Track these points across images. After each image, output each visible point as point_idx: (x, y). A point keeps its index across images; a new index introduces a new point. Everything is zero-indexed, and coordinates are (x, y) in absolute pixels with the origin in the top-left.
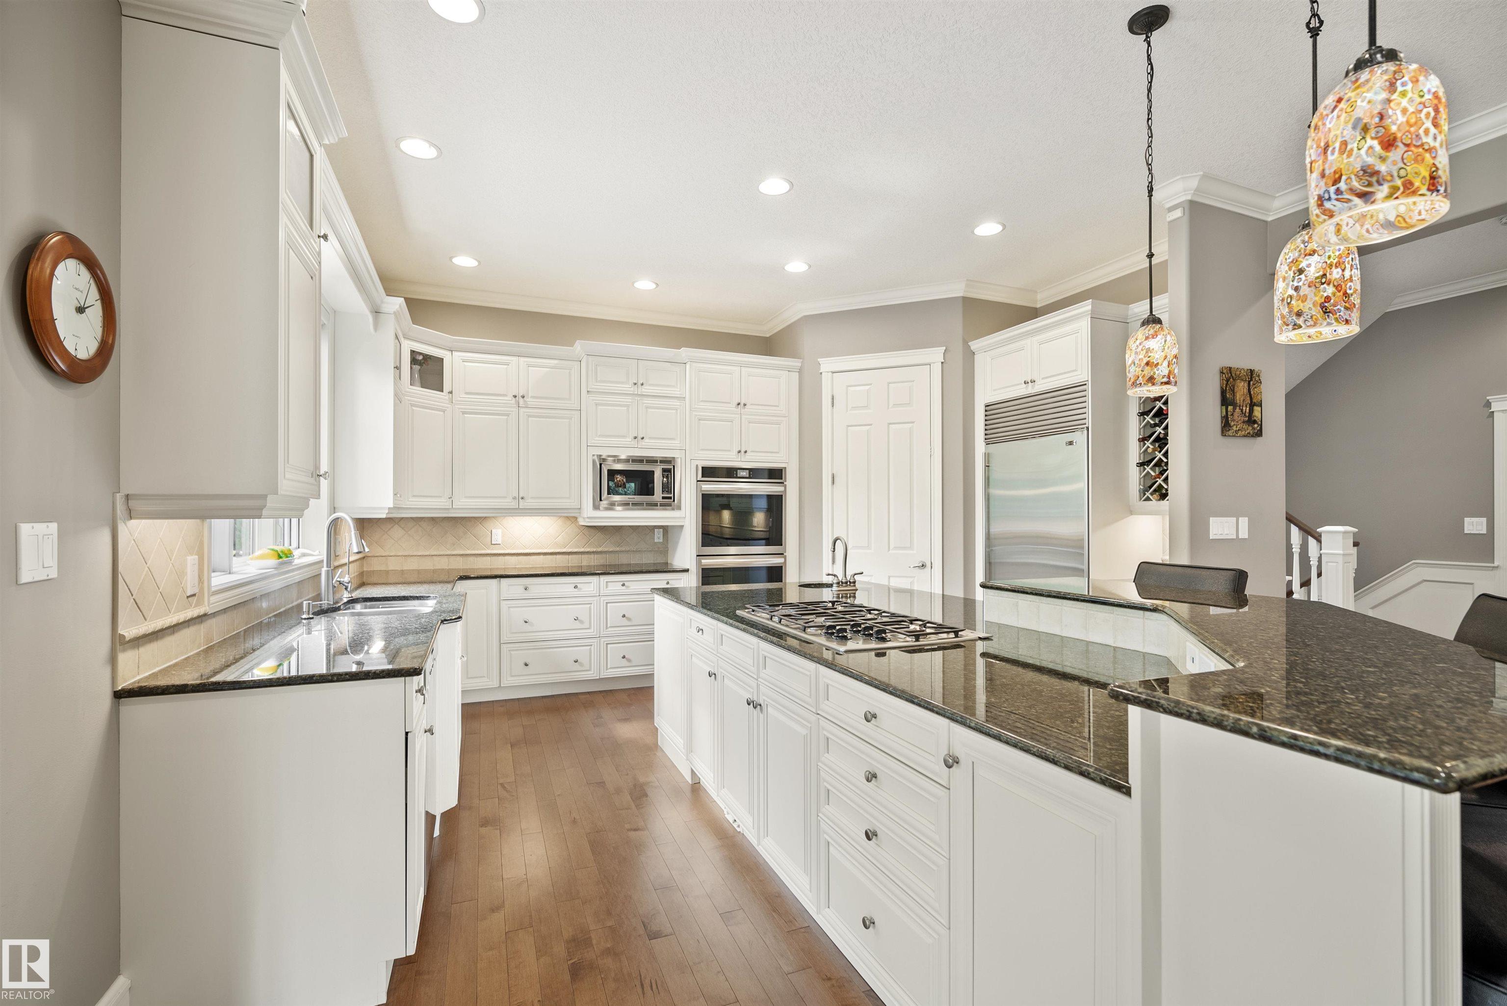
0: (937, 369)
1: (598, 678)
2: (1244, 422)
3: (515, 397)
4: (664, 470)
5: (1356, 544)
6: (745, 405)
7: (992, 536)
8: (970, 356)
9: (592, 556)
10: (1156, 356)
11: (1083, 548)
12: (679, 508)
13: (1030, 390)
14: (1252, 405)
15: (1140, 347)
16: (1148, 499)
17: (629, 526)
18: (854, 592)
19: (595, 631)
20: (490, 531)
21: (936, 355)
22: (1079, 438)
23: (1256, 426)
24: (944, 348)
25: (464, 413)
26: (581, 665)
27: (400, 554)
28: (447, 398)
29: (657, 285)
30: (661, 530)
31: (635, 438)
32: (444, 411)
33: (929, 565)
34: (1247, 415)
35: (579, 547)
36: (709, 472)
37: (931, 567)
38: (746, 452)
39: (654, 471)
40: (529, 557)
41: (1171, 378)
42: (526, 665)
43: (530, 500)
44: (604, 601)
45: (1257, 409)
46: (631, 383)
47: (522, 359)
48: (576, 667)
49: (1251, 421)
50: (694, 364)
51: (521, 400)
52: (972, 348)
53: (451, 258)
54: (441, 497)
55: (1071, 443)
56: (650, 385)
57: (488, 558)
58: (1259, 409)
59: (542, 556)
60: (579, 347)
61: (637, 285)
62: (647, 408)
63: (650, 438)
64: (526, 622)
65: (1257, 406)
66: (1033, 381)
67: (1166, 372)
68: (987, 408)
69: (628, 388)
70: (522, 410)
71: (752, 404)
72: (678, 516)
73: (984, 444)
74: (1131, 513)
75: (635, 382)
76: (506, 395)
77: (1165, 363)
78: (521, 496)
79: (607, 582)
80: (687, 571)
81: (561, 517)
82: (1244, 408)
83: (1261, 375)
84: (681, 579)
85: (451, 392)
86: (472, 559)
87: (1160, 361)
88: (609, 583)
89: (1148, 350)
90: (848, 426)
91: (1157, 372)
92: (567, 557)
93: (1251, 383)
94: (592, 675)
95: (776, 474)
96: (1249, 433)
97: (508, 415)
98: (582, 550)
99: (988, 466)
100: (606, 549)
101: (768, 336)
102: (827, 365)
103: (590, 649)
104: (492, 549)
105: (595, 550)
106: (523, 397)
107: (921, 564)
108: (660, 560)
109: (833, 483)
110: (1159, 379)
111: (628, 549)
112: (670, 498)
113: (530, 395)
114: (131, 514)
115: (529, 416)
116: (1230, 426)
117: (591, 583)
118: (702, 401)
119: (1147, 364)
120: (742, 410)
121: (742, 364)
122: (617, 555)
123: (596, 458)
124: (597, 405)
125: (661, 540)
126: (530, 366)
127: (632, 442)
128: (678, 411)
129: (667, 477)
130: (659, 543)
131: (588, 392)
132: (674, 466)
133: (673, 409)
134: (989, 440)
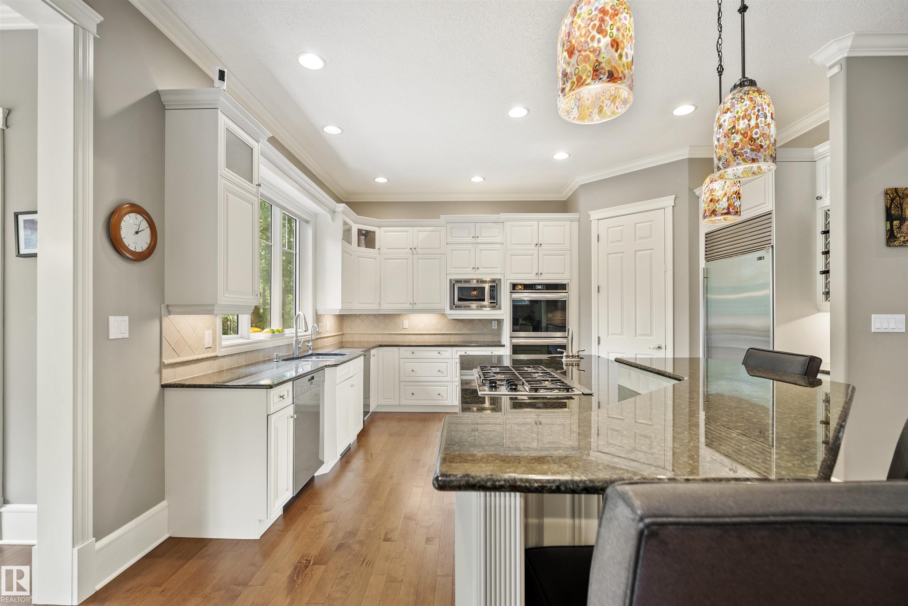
0: (670, 211)
1: (451, 405)
3: (411, 249)
4: (491, 286)
6: (541, 245)
7: (709, 328)
8: (694, 198)
9: (456, 336)
10: (719, 194)
11: (769, 337)
12: (500, 309)
15: (707, 189)
17: (477, 319)
18: (578, 362)
19: (450, 379)
20: (402, 321)
21: (668, 201)
22: (767, 254)
24: (674, 196)
25: (386, 259)
26: (442, 397)
27: (359, 333)
28: (377, 252)
29: (484, 179)
30: (496, 322)
31: (474, 268)
32: (375, 259)
33: (664, 347)
36: (516, 287)
37: (666, 348)
38: (541, 274)
39: (485, 287)
40: (422, 336)
41: (731, 209)
42: (413, 394)
43: (419, 305)
44: (455, 361)
46: (471, 237)
47: (415, 228)
48: (440, 397)
50: (508, 223)
51: (412, 251)
52: (696, 194)
53: (374, 179)
54: (374, 303)
55: (760, 258)
56: (482, 237)
57: (401, 336)
59: (429, 336)
60: (444, 218)
61: (472, 180)
62: (481, 250)
63: (483, 268)
64: (413, 371)
67: (726, 205)
68: (707, 236)
69: (470, 240)
70: (415, 256)
71: (546, 244)
72: (500, 313)
73: (705, 261)
75: (473, 236)
76: (406, 248)
77: (725, 199)
78: (415, 302)
79: (456, 351)
80: (504, 346)
84: (500, 351)
85: (379, 249)
86: (393, 336)
87: (720, 198)
88: (458, 352)
89: (712, 191)
90: (609, 254)
91: (718, 206)
92: (443, 336)
94: (448, 403)
95: (561, 287)
97: (407, 259)
98: (450, 332)
99: (707, 277)
100: (464, 332)
101: (565, 199)
102: (594, 215)
103: (447, 388)
104: (405, 331)
105: (457, 333)
106: (415, 249)
107: (657, 347)
108: (496, 339)
109: (599, 291)
110: (719, 211)
111: (476, 332)
112: (495, 303)
113: (419, 247)
114: (169, 313)
115: (418, 259)
116: (896, 238)
117: (447, 351)
118: (513, 244)
119: (711, 201)
120: (539, 248)
121: (539, 220)
122: (470, 336)
123: (451, 280)
124: (452, 250)
125: (496, 328)
126: (419, 231)
127: (472, 271)
128: (500, 252)
129: (493, 290)
130: (495, 329)
131: (447, 243)
132: (497, 284)
133: (495, 250)
134: (708, 259)
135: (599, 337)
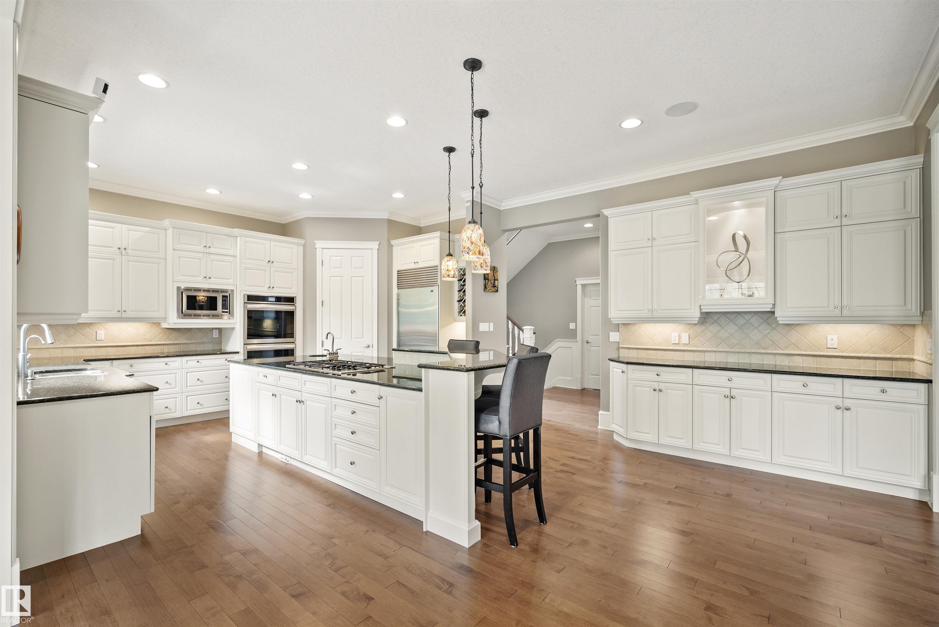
0: (375, 252)
1: (181, 416)
2: (492, 286)
3: (119, 248)
4: (223, 296)
5: (534, 333)
6: (273, 262)
7: (400, 333)
8: (390, 247)
9: (171, 346)
10: (450, 268)
12: (233, 318)
13: (416, 266)
14: (495, 280)
15: (445, 264)
16: (461, 315)
17: (198, 328)
18: (337, 357)
19: (179, 390)
20: (95, 332)
21: (375, 245)
22: (435, 289)
23: (496, 288)
24: (379, 242)
26: (170, 410)
30: (218, 330)
31: (205, 277)
34: (493, 284)
35: (161, 341)
36: (251, 298)
37: (372, 347)
38: (273, 288)
39: (216, 297)
40: (125, 348)
43: (130, 313)
44: (185, 371)
45: (496, 281)
46: (201, 245)
47: (124, 226)
48: (167, 410)
49: (494, 286)
50: (243, 238)
51: (124, 251)
52: (392, 244)
55: (433, 291)
56: (215, 248)
57: (95, 349)
58: (497, 281)
60: (166, 222)
62: (212, 260)
63: (214, 278)
65: (496, 280)
66: (417, 263)
67: (453, 274)
68: (398, 272)
69: (201, 248)
70: (124, 257)
71: (276, 262)
72: (232, 322)
73: (397, 289)
74: (455, 321)
75: (205, 245)
76: (113, 248)
77: (453, 270)
78: (123, 309)
79: (186, 361)
80: (238, 353)
81: (148, 323)
82: (492, 281)
83: (498, 269)
84: (236, 356)
86: (81, 350)
87: (451, 270)
89: (448, 265)
90: (331, 276)
91: (450, 273)
92: (153, 347)
93: (494, 271)
94: (178, 415)
95: (290, 300)
96: (493, 291)
97: (114, 260)
98: (164, 343)
99: (399, 299)
101: (284, 223)
102: (319, 244)
103: (176, 400)
104: (97, 343)
105: (173, 342)
106: (125, 249)
107: (367, 346)
108: (217, 347)
109: (322, 305)
110: (451, 276)
111: (196, 341)
112: (227, 312)
113: (130, 248)
115: (129, 261)
116: (487, 288)
118: (247, 259)
119: (447, 270)
120: (271, 265)
121: (271, 240)
122: (188, 345)
123: (178, 288)
124: (179, 257)
125: (217, 336)
126: (129, 230)
127: (203, 280)
128: (232, 264)
129: (225, 300)
130: (216, 338)
131: (174, 249)
132: (229, 294)
133: (229, 262)
134: (399, 287)
135: (323, 341)
